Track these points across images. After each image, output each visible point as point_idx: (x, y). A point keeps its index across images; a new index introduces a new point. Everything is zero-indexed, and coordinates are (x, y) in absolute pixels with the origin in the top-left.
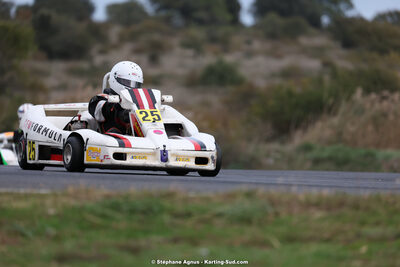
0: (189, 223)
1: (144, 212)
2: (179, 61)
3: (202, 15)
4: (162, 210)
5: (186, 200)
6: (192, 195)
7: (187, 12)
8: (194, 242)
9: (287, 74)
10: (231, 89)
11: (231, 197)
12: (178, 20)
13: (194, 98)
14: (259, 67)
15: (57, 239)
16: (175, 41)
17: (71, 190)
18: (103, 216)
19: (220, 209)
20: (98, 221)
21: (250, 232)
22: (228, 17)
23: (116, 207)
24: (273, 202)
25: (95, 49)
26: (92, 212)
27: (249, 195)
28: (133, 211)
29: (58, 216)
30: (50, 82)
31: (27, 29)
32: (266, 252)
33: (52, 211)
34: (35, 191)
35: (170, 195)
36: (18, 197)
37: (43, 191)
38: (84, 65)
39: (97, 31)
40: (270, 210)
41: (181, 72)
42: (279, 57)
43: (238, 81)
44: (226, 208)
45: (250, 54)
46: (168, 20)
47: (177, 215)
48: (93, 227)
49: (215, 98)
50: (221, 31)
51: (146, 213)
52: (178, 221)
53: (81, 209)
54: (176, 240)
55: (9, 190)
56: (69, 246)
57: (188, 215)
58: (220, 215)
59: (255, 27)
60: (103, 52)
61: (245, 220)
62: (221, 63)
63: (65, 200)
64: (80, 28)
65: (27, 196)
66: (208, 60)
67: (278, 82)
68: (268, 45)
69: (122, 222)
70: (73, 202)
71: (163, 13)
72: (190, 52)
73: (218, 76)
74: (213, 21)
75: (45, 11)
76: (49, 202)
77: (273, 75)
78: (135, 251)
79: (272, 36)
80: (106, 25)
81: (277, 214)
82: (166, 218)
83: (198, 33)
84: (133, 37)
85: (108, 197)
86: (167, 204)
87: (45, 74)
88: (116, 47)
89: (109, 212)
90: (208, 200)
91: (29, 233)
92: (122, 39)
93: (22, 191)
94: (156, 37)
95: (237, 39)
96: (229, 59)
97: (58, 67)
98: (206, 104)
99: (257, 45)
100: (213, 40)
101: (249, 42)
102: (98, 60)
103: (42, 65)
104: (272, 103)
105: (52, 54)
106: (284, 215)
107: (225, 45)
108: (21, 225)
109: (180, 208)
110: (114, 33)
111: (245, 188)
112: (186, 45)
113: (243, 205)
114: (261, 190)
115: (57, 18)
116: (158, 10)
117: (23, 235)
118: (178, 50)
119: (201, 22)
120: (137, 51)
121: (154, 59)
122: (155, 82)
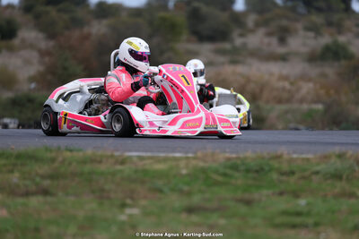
0: (292, 179)
1: (257, 171)
2: (301, 42)
3: (322, 4)
4: (271, 169)
5: (291, 161)
6: (295, 156)
8: (296, 195)
10: (343, 62)
11: (326, 158)
12: (302, 9)
13: (313, 71)
15: (189, 194)
16: (299, 26)
17: (199, 154)
18: (225, 175)
19: (318, 168)
20: (220, 179)
21: (339, 186)
22: (342, 6)
23: (235, 167)
25: (235, 33)
26: (216, 172)
27: (341, 156)
28: (248, 171)
29: (188, 175)
31: (181, 18)
32: (353, 201)
33: (184, 172)
34: (171, 155)
35: (278, 157)
36: (159, 160)
37: (178, 155)
38: (227, 46)
39: (237, 19)
41: (304, 50)
43: (349, 57)
47: (283, 173)
48: (217, 183)
49: (331, 70)
50: (336, 17)
51: (258, 172)
52: (284, 178)
53: (204, 171)
54: (281, 194)
55: (149, 154)
56: (196, 199)
57: (293, 173)
58: (317, 173)
60: (242, 35)
61: (337, 176)
62: (335, 43)
63: (194, 162)
64: (224, 16)
65: (165, 160)
66: (326, 40)
69: (239, 179)
70: (201, 164)
71: (290, 4)
72: (311, 34)
73: (333, 53)
74: (330, 9)
75: (196, 4)
76: (182, 164)
78: (248, 203)
80: (244, 14)
82: (275, 176)
83: (317, 19)
84: (265, 23)
85: (229, 159)
86: (275, 164)
88: (252, 31)
89: (229, 171)
90: (308, 160)
91: (166, 189)
92: (258, 25)
93: (162, 155)
94: (284, 23)
95: (348, 23)
96: (342, 39)
97: (206, 48)
98: (323, 75)
100: (330, 24)
102: (238, 41)
103: (193, 46)
105: (202, 38)
107: (340, 28)
108: (160, 183)
109: (285, 167)
110: (251, 20)
111: (337, 149)
112: (308, 29)
113: (336, 164)
114: (350, 153)
115: (205, 9)
116: (285, 2)
117: (161, 191)
118: (302, 33)
119: (319, 10)
120: (269, 34)
121: (282, 41)
122: (283, 58)
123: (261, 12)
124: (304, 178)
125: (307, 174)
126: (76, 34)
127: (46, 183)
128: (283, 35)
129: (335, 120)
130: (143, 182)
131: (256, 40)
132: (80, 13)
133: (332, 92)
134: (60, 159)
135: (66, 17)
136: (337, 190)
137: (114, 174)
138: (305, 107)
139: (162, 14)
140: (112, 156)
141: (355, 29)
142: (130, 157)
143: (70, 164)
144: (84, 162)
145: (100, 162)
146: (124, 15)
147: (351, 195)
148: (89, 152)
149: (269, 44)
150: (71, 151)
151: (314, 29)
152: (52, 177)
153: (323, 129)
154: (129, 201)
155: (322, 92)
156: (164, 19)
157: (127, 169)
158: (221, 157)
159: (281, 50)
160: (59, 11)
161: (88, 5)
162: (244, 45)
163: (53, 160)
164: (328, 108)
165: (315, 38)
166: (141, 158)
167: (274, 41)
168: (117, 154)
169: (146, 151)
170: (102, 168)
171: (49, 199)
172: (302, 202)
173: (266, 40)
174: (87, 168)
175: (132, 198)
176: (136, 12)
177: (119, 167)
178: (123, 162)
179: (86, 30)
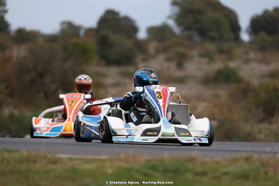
1: (174, 172)
2: (197, 67)
3: (214, 34)
4: (186, 170)
5: (203, 163)
6: (207, 159)
7: (203, 32)
9: (273, 75)
11: (234, 161)
12: (197, 38)
13: (208, 92)
14: (253, 71)
16: (195, 53)
17: (122, 156)
18: (145, 174)
19: (227, 170)
22: (232, 36)
23: (154, 168)
24: (263, 165)
25: (139, 58)
26: (138, 171)
27: (247, 159)
28: (166, 171)
29: (113, 174)
30: (108, 81)
31: (92, 44)
33: (110, 171)
34: (98, 157)
35: (192, 160)
36: (86, 161)
37: (104, 157)
39: (141, 46)
40: (262, 170)
41: (199, 74)
42: (267, 63)
43: (239, 80)
44: (231, 169)
45: (247, 62)
46: (190, 38)
47: (197, 174)
49: (223, 92)
50: (226, 46)
52: (197, 178)
53: (130, 170)
57: (205, 173)
58: (227, 174)
59: (250, 42)
60: (145, 60)
62: (226, 67)
63: (118, 163)
64: (128, 44)
65: (92, 161)
66: (218, 65)
67: (267, 80)
68: (260, 55)
70: (124, 165)
71: (186, 33)
72: (205, 60)
73: (225, 77)
74: (221, 38)
75: (105, 32)
76: (107, 164)
77: (263, 76)
79: (263, 48)
80: (146, 42)
81: (266, 173)
82: (189, 176)
83: (210, 47)
84: (165, 50)
85: (148, 161)
86: (190, 166)
87: (104, 76)
88: (153, 57)
89: (149, 172)
90: (218, 163)
92: (158, 51)
93: (89, 157)
94: (182, 50)
95: (238, 51)
96: (233, 65)
97: (113, 71)
98: (217, 96)
99: (252, 55)
100: (221, 51)
101: (247, 53)
102: (141, 66)
103: (102, 69)
104: (263, 95)
105: (109, 62)
106: (271, 174)
107: (230, 55)
108: (88, 181)
109: (199, 168)
110: (152, 47)
111: (244, 155)
112: (202, 55)
114: (255, 156)
115: (113, 37)
116: (182, 31)
118: (197, 59)
119: (212, 39)
120: (168, 60)
121: (180, 65)
122: (181, 81)
123: (161, 40)
124: (214, 178)
125: (218, 174)
128: (181, 60)
130: (74, 180)
131: (158, 63)
133: (225, 110)
137: (47, 173)
139: (74, 40)
140: (45, 157)
141: (243, 56)
142: (62, 158)
143: (8, 163)
144: (21, 161)
145: (35, 162)
146: (41, 41)
148: (25, 153)
149: (168, 69)
150: (9, 152)
151: (208, 56)
155: (216, 111)
156: (77, 45)
157: (58, 168)
159: (179, 74)
161: (9, 32)
164: (222, 124)
165: (209, 63)
166: (71, 159)
167: (173, 65)
168: (49, 155)
170: (37, 167)
173: (166, 65)
174: (24, 167)
176: (52, 39)
177: (51, 167)
178: (55, 162)
179: (7, 53)
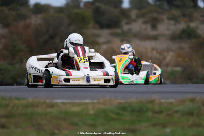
0: (162, 116)
2: (166, 27)
3: (179, 3)
4: (148, 110)
5: (160, 104)
6: (163, 101)
8: (164, 126)
10: (194, 40)
11: (183, 102)
12: (166, 6)
13: (175, 46)
16: (165, 17)
17: (101, 100)
18: (118, 114)
19: (178, 108)
20: (115, 116)
21: (192, 120)
22: (192, 4)
23: (124, 109)
25: (124, 22)
26: (112, 112)
27: (192, 100)
28: (133, 111)
29: (95, 114)
30: (101, 40)
31: (89, 13)
32: (200, 129)
33: (92, 112)
35: (152, 102)
36: (75, 105)
37: (87, 101)
38: (118, 30)
39: (125, 13)
40: (203, 108)
41: (168, 32)
43: (197, 36)
44: (180, 108)
47: (155, 112)
48: (113, 119)
49: (186, 46)
50: (188, 11)
51: (139, 111)
52: (156, 115)
54: (155, 125)
55: (69, 101)
57: (161, 112)
58: (177, 111)
60: (128, 24)
61: (190, 113)
62: (188, 27)
63: (98, 106)
64: (116, 12)
65: (79, 105)
66: (182, 26)
69: (127, 117)
70: (102, 107)
71: (158, 3)
72: (173, 22)
73: (187, 34)
74: (184, 6)
75: (98, 4)
76: (90, 107)
78: (133, 131)
80: (129, 10)
82: (150, 114)
83: (176, 12)
84: (143, 16)
85: (120, 103)
86: (150, 106)
87: (99, 36)
88: (134, 21)
89: (121, 112)
90: (171, 103)
92: (138, 17)
93: (77, 101)
94: (155, 15)
95: (196, 15)
96: (193, 25)
97: (105, 32)
98: (181, 48)
100: (184, 15)
101: (202, 16)
102: (126, 28)
103: (97, 31)
105: (102, 26)
107: (191, 19)
108: (76, 120)
109: (157, 108)
110: (133, 14)
111: (190, 96)
112: (170, 19)
113: (188, 106)
114: (198, 98)
115: (103, 7)
116: (155, 1)
118: (166, 21)
119: (177, 7)
120: (145, 23)
121: (154, 27)
122: (155, 38)
123: (140, 8)
124: (168, 115)
125: (171, 112)
126: (22, 24)
127: (3, 120)
128: (154, 23)
129: (189, 77)
130: (65, 119)
131: (137, 26)
132: (23, 10)
133: (187, 59)
134: (12, 104)
135: (14, 13)
136: (190, 122)
137: (46, 114)
138: (170, 69)
139: (76, 11)
140: (45, 103)
141: (200, 18)
142: (57, 103)
143: (18, 108)
144: (27, 106)
145: (37, 106)
147: (200, 126)
148: (30, 100)
149: (145, 29)
150: (18, 99)
151: (175, 19)
152: (6, 117)
153: (181, 83)
154: (56, 132)
155: (180, 59)
156: (77, 14)
157: (54, 111)
158: (116, 102)
159: (153, 33)
160: (10, 9)
161: (29, 6)
162: (130, 29)
163: (7, 106)
164: (184, 69)
165: (175, 24)
166: (64, 104)
167: (149, 27)
168: (48, 101)
169: (67, 99)
170: (39, 110)
171: (5, 131)
172: (168, 130)
173: (144, 26)
174: (29, 110)
175: (58, 130)
176: (60, 10)
177: (49, 110)
178: (52, 106)
179: (27, 21)
